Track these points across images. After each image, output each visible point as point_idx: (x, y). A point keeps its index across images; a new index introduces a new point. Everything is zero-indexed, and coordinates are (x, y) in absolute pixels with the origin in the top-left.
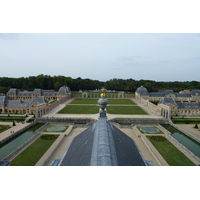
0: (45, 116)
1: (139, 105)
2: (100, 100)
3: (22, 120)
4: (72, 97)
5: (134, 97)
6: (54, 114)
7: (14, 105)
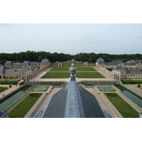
0: (32, 80)
1: (99, 71)
2: (71, 69)
3: (15, 83)
4: (51, 66)
5: (95, 66)
6: (38, 79)
7: (10, 73)
